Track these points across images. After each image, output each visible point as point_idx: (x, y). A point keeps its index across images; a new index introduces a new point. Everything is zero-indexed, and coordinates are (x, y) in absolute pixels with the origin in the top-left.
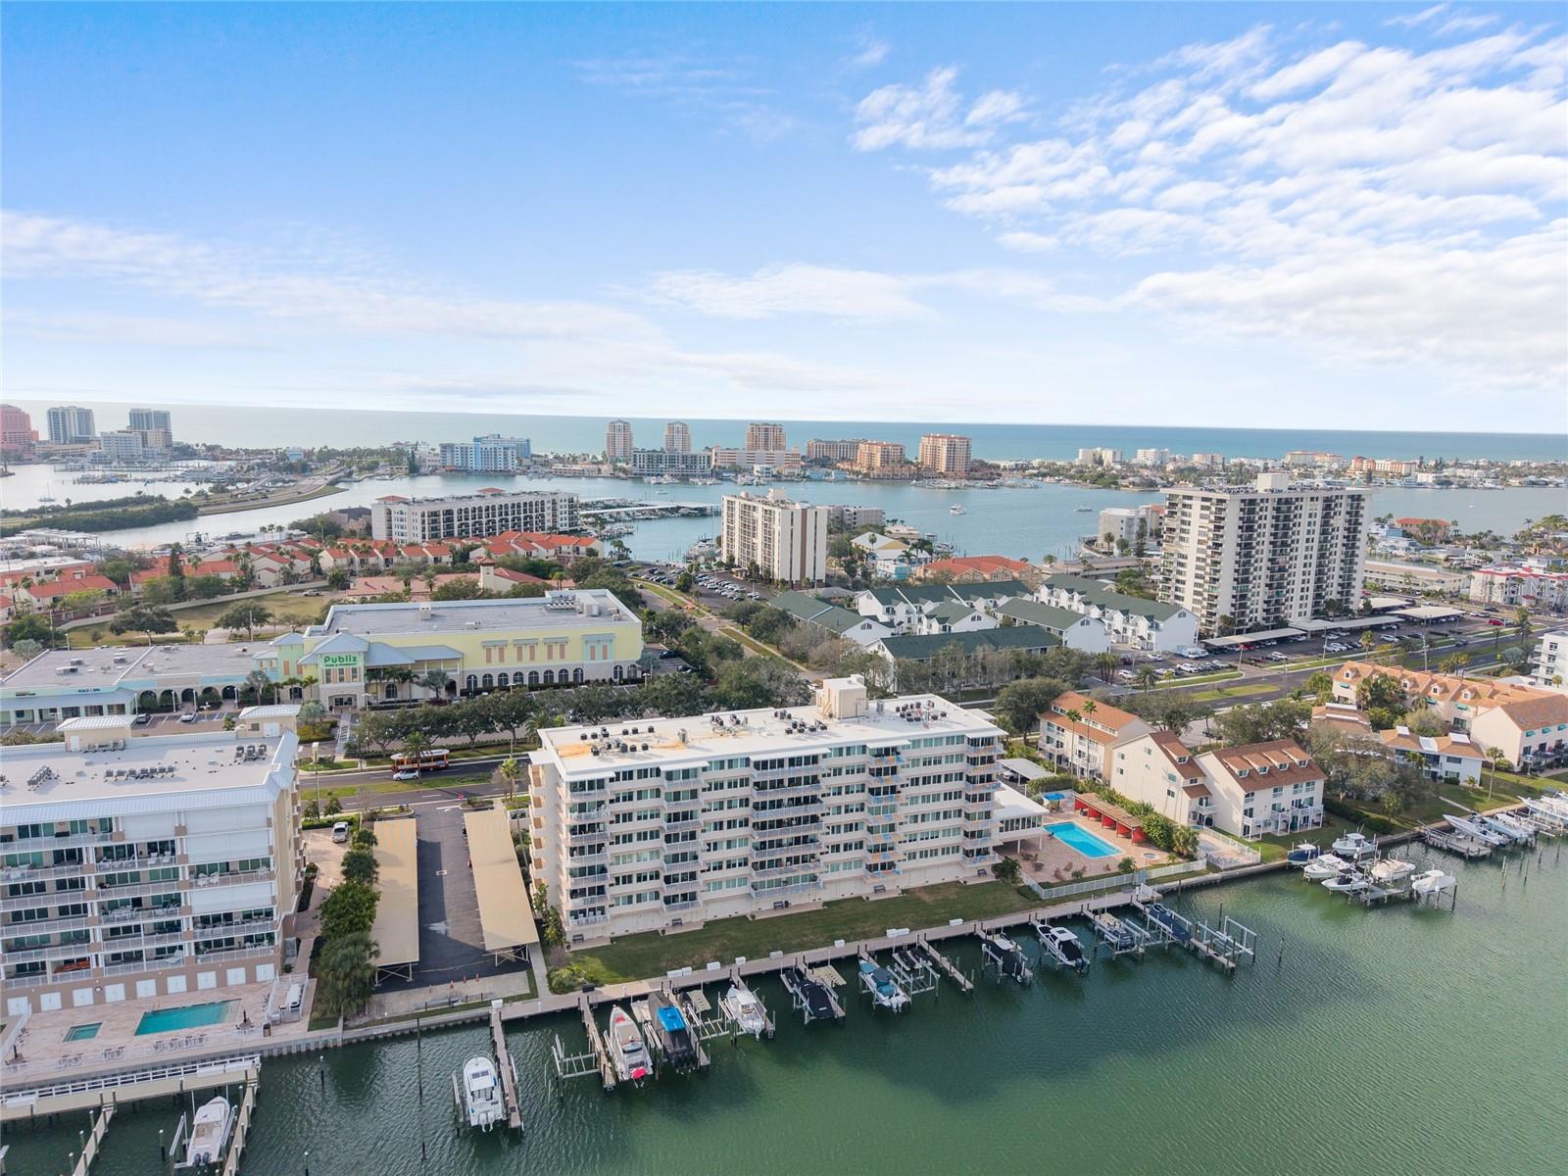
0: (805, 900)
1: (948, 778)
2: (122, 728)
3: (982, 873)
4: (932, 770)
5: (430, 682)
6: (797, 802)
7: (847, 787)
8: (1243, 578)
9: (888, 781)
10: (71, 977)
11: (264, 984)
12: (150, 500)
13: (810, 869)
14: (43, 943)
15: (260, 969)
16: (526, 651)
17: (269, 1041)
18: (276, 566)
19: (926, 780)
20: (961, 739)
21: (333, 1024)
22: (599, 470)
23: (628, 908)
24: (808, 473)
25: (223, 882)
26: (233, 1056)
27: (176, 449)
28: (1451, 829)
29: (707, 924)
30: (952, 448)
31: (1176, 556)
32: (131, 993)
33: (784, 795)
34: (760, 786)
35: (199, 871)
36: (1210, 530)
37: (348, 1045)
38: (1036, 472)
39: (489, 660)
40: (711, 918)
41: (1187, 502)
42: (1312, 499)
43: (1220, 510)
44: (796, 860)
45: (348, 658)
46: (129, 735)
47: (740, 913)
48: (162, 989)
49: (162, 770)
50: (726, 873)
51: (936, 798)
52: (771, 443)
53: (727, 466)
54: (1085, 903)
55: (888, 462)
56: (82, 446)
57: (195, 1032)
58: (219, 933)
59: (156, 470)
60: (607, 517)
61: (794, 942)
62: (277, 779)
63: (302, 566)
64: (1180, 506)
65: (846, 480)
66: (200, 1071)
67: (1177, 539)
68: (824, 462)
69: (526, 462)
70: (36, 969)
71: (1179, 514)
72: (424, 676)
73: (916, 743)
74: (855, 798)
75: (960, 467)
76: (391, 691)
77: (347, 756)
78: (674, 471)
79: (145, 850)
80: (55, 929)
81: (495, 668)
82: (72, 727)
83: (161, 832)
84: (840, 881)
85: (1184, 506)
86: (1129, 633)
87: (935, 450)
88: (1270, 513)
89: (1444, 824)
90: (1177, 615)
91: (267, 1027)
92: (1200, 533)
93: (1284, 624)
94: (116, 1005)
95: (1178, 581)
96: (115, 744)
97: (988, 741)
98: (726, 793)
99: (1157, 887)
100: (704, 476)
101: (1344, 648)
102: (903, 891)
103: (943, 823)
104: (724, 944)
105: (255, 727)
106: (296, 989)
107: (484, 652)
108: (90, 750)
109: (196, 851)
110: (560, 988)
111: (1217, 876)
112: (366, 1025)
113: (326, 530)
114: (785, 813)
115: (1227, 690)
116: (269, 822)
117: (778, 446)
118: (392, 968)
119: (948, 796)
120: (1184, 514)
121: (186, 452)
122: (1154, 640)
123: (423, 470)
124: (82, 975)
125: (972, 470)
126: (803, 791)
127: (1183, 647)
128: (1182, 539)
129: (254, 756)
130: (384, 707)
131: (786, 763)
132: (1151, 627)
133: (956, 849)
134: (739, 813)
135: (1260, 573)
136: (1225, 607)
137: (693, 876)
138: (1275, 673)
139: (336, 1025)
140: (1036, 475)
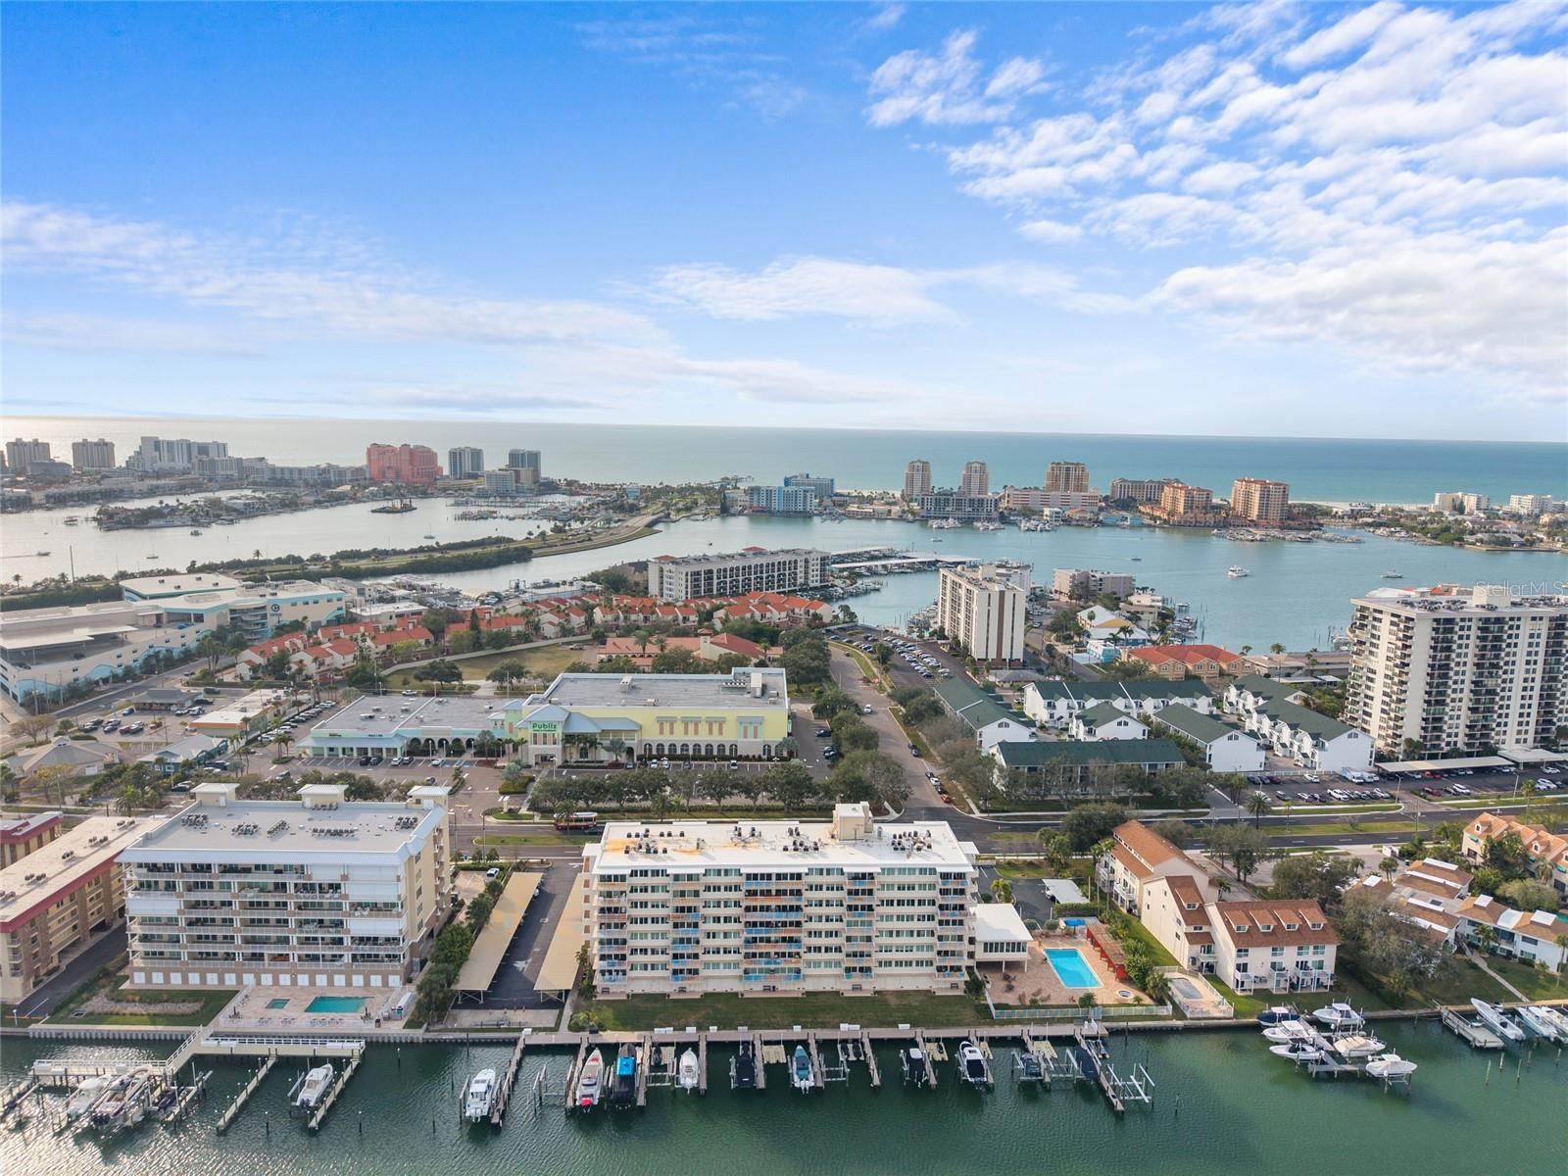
0: (789, 988)
1: (921, 903)
2: (336, 795)
3: (954, 986)
4: (906, 895)
5: (615, 747)
6: (783, 909)
7: (828, 901)
8: (1436, 697)
9: (866, 900)
10: (279, 966)
11: (392, 989)
12: (499, 540)
13: (793, 964)
14: (265, 941)
15: (391, 978)
16: (691, 727)
17: (379, 1031)
18: (556, 620)
19: (900, 903)
20: (933, 871)
21: (419, 1026)
22: (890, 511)
23: (644, 973)
24: (1101, 518)
25: (369, 916)
26: (350, 1037)
27: (542, 484)
28: (1471, 1016)
29: (706, 995)
30: (1265, 495)
31: (1365, 670)
32: (312, 982)
33: (773, 903)
34: (751, 893)
35: (358, 906)
36: (1397, 648)
37: (427, 1043)
38: (1370, 520)
39: (662, 732)
40: (710, 990)
41: (1378, 615)
42: (1534, 619)
43: (1407, 628)
44: (784, 955)
45: (550, 725)
46: (342, 800)
47: (735, 990)
48: (331, 982)
49: (347, 831)
50: (722, 957)
51: (910, 918)
52: (1072, 483)
53: (1019, 507)
54: (1025, 1029)
55: (1191, 508)
56: (470, 481)
57: (337, 1016)
58: (367, 949)
59: (521, 506)
60: (863, 571)
61: (762, 1021)
62: (409, 846)
63: (577, 620)
64: (1370, 619)
65: (1143, 526)
66: (329, 1044)
67: (1367, 653)
68: (1127, 504)
69: (827, 502)
70: (259, 957)
71: (1369, 627)
72: (606, 743)
73: (890, 871)
74: (834, 911)
75: (1274, 514)
76: (584, 753)
77: (529, 809)
78: (960, 514)
79: (327, 888)
80: (273, 933)
81: (667, 739)
82: (307, 791)
83: (335, 879)
84: (820, 976)
85: (1375, 619)
86: (1295, 748)
87: (1248, 495)
88: (1474, 633)
89: (1468, 1007)
90: (1346, 735)
91: (378, 1021)
92: (1389, 649)
93: (1492, 751)
94: (302, 988)
95: (1366, 696)
96: (331, 806)
97: (960, 876)
98: (723, 895)
99: (1108, 1024)
100: (990, 520)
101: (1553, 786)
102: (875, 992)
103: (915, 940)
104: (708, 1014)
105: (418, 802)
106: (406, 997)
107: (658, 726)
108: (315, 808)
109: (354, 892)
110: (575, 1027)
111: (1180, 1023)
112: (440, 1031)
113: (614, 582)
114: (773, 917)
115: (1362, 825)
116: (398, 879)
117: (1080, 488)
118: (471, 992)
119: (922, 918)
120: (1374, 627)
121: (551, 487)
122: (1316, 759)
123: (732, 511)
124: (284, 966)
125: (1289, 518)
126: (788, 901)
127: (1349, 770)
128: (1371, 653)
129: (407, 825)
130: (578, 766)
131: (774, 877)
132: (1315, 746)
133: (930, 963)
134: (733, 911)
135: (1461, 695)
136: (1413, 729)
137: (696, 956)
138: (1443, 809)
139: (420, 1028)
140: (1369, 525)
